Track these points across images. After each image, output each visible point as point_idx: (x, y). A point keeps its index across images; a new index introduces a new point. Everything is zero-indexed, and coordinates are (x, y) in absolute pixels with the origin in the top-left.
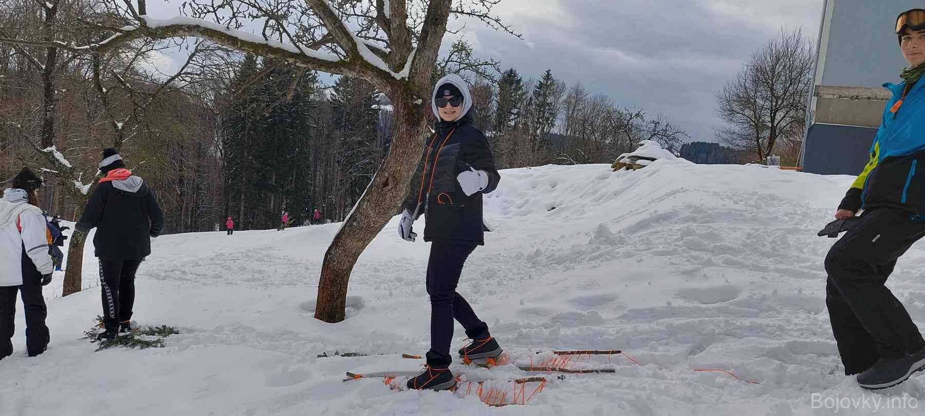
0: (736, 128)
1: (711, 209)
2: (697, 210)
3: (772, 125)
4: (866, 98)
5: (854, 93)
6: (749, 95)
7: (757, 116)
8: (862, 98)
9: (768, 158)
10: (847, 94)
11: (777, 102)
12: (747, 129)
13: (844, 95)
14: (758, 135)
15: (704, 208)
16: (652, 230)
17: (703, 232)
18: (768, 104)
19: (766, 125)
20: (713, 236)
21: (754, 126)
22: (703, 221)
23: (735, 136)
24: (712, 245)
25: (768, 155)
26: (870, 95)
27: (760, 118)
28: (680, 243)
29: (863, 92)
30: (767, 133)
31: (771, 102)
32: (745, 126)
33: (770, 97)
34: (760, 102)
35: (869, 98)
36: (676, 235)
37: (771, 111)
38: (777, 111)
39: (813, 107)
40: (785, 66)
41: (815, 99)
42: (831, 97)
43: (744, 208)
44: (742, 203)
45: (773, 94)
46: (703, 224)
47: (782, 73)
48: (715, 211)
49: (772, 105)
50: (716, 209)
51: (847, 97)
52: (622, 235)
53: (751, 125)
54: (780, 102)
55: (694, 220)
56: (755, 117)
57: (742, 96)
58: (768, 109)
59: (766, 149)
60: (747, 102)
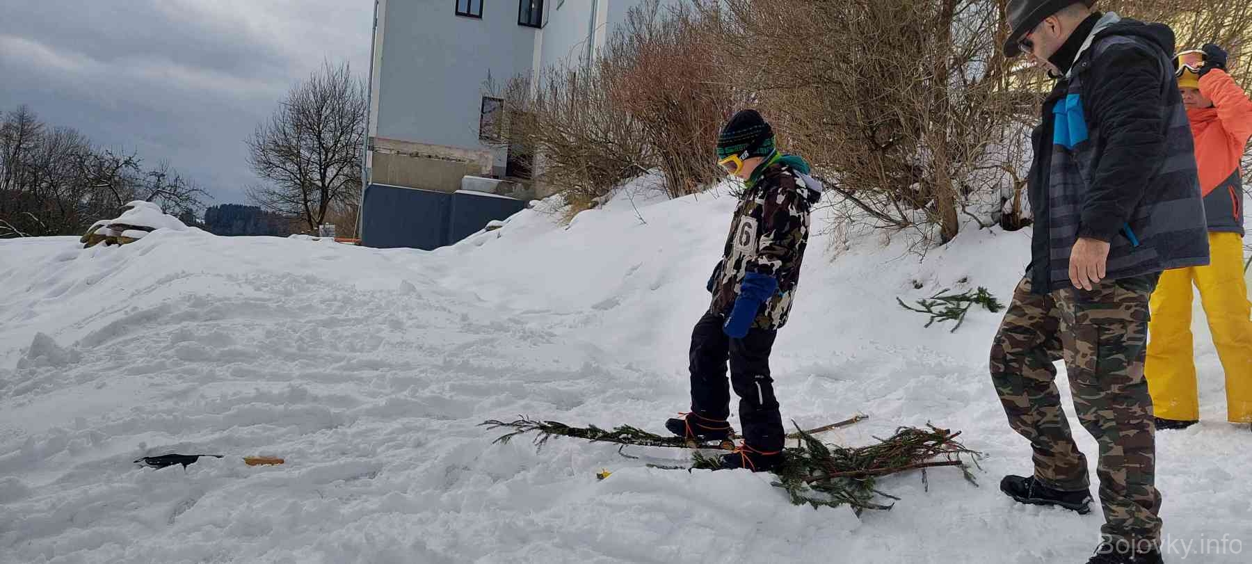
0: (277, 188)
1: (220, 300)
2: (199, 302)
3: (323, 184)
4: (426, 156)
5: (413, 149)
6: (290, 144)
7: (303, 171)
8: (422, 156)
9: (321, 227)
10: (406, 149)
11: (326, 155)
12: (291, 188)
13: (403, 152)
14: (305, 196)
15: (209, 298)
16: (128, 337)
17: (206, 334)
18: (315, 157)
19: (314, 184)
20: (220, 339)
21: (299, 185)
22: (208, 318)
23: (275, 198)
24: (217, 351)
25: (320, 223)
26: (431, 153)
27: (306, 175)
28: (169, 353)
29: (424, 149)
30: (317, 195)
31: (320, 154)
32: (289, 184)
33: (317, 148)
34: (305, 153)
35: (430, 157)
36: (164, 341)
37: (320, 166)
38: (328, 166)
39: (369, 165)
40: (333, 110)
41: (370, 153)
42: (388, 152)
43: (267, 296)
44: (265, 289)
45: (320, 143)
46: (207, 323)
47: (331, 118)
48: (226, 302)
49: (321, 158)
50: (228, 299)
51: (405, 154)
52: (78, 349)
53: (296, 183)
54: (330, 155)
55: (192, 317)
56: (301, 173)
57: (281, 144)
58: (316, 163)
59: (317, 216)
60: (289, 153)
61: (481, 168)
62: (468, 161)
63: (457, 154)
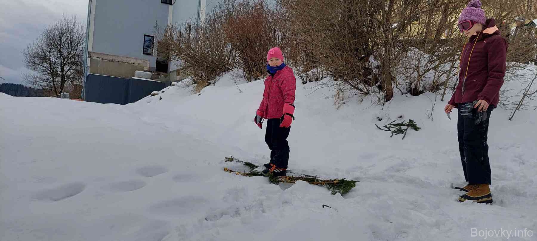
0: (39, 75)
3: (62, 73)
4: (117, 61)
5: (111, 58)
6: (45, 54)
7: (52, 67)
8: (115, 61)
9: (62, 94)
10: (107, 58)
11: (64, 60)
12: (46, 75)
13: (105, 59)
14: (53, 79)
18: (58, 61)
19: (58, 74)
21: (50, 74)
23: (37, 80)
25: (61, 92)
27: (54, 69)
29: (116, 58)
30: (59, 79)
31: (61, 59)
32: (45, 73)
33: (59, 56)
34: (53, 59)
35: (119, 61)
37: (61, 65)
38: (65, 65)
39: (88, 64)
40: (67, 39)
42: (98, 59)
45: (61, 55)
47: (66, 42)
49: (61, 62)
53: (48, 73)
54: (66, 60)
56: (51, 68)
57: (40, 54)
58: (59, 64)
59: (59, 88)
60: (44, 58)
61: (144, 67)
62: (137, 64)
63: (132, 61)
